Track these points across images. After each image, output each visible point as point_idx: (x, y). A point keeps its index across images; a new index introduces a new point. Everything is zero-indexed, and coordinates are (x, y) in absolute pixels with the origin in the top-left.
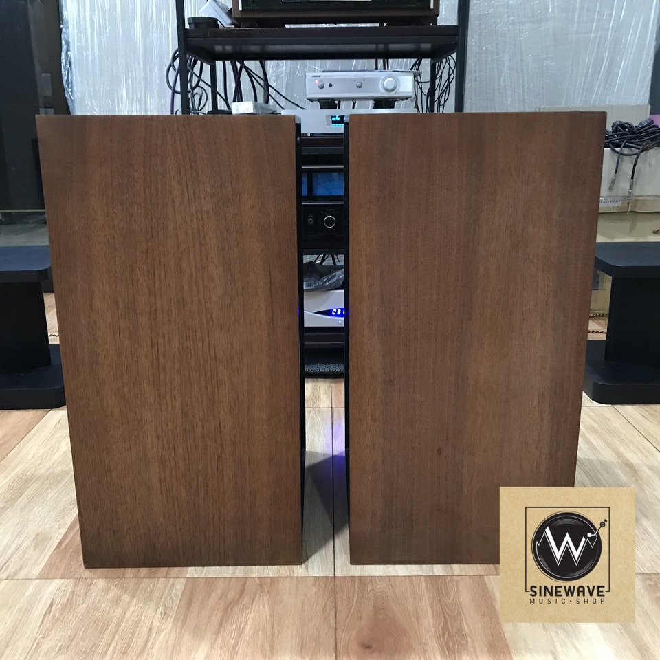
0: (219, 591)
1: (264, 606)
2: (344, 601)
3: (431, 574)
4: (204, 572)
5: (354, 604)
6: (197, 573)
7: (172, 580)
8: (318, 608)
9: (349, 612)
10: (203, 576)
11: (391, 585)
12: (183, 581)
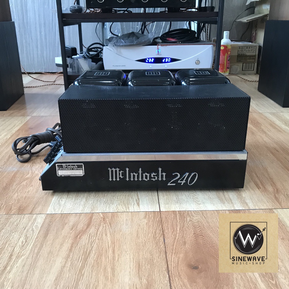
0: (71, 224)
1: (106, 235)
2: (170, 230)
3: (233, 209)
4: (61, 210)
5: (178, 232)
6: (55, 211)
7: (35, 215)
8: (149, 235)
9: (175, 239)
10: (60, 212)
11: (205, 217)
12: (43, 216)
